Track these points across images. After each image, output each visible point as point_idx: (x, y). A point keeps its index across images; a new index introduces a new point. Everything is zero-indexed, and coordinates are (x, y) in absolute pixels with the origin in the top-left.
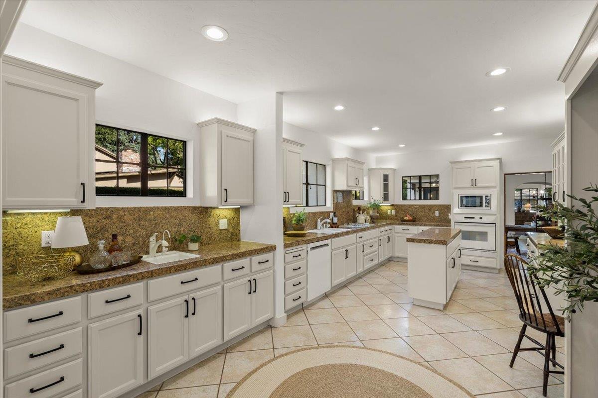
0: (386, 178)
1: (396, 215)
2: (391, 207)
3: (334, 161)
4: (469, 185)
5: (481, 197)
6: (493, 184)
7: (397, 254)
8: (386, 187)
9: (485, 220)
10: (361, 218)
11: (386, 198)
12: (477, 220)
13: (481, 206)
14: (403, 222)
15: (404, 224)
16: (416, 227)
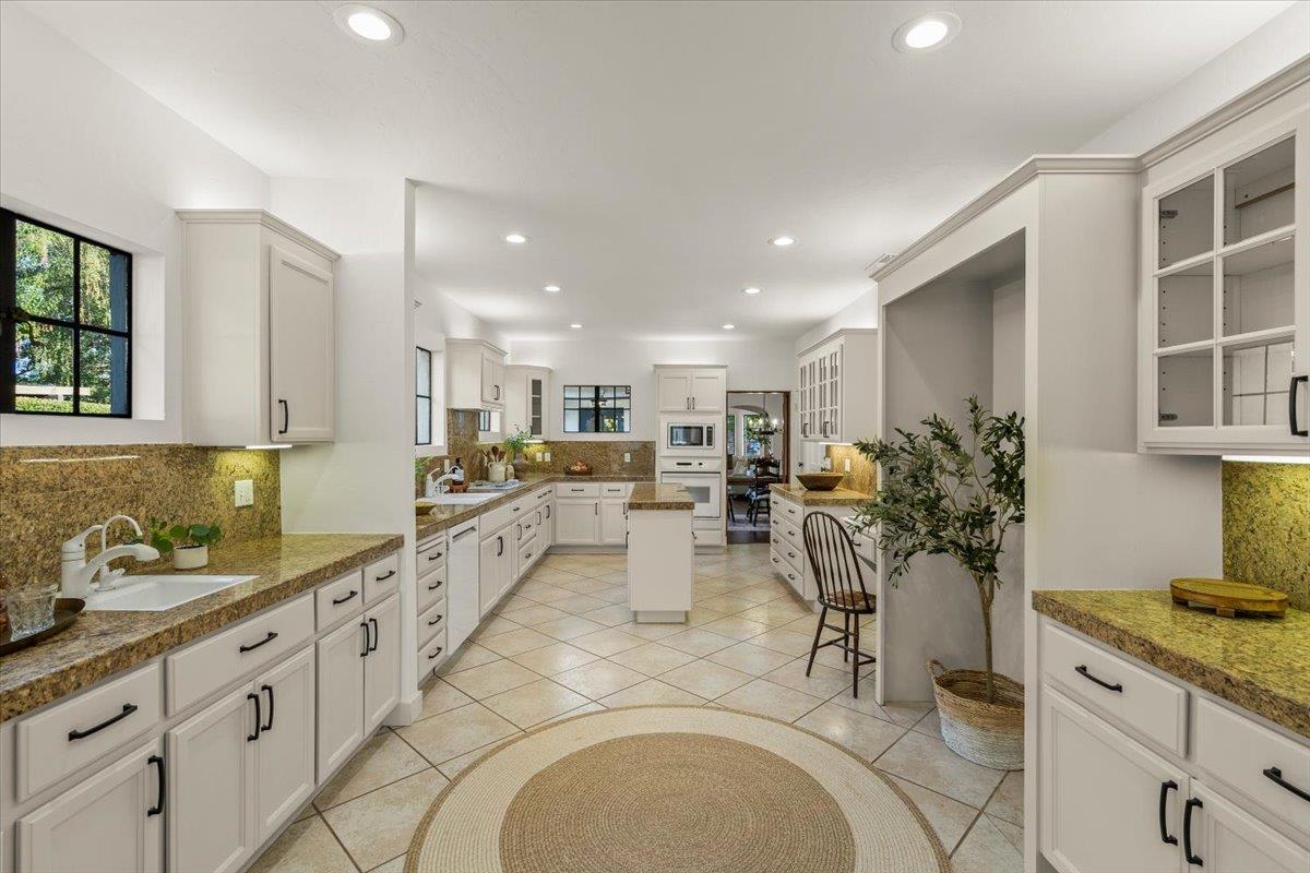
0: (537, 385)
1: (553, 462)
2: (543, 446)
3: (451, 343)
4: (683, 407)
5: (701, 429)
6: (716, 408)
7: (561, 540)
8: (537, 404)
9: (705, 467)
10: (499, 469)
11: (536, 427)
12: (695, 467)
13: (701, 444)
14: (571, 475)
15: (575, 480)
16: (596, 485)
